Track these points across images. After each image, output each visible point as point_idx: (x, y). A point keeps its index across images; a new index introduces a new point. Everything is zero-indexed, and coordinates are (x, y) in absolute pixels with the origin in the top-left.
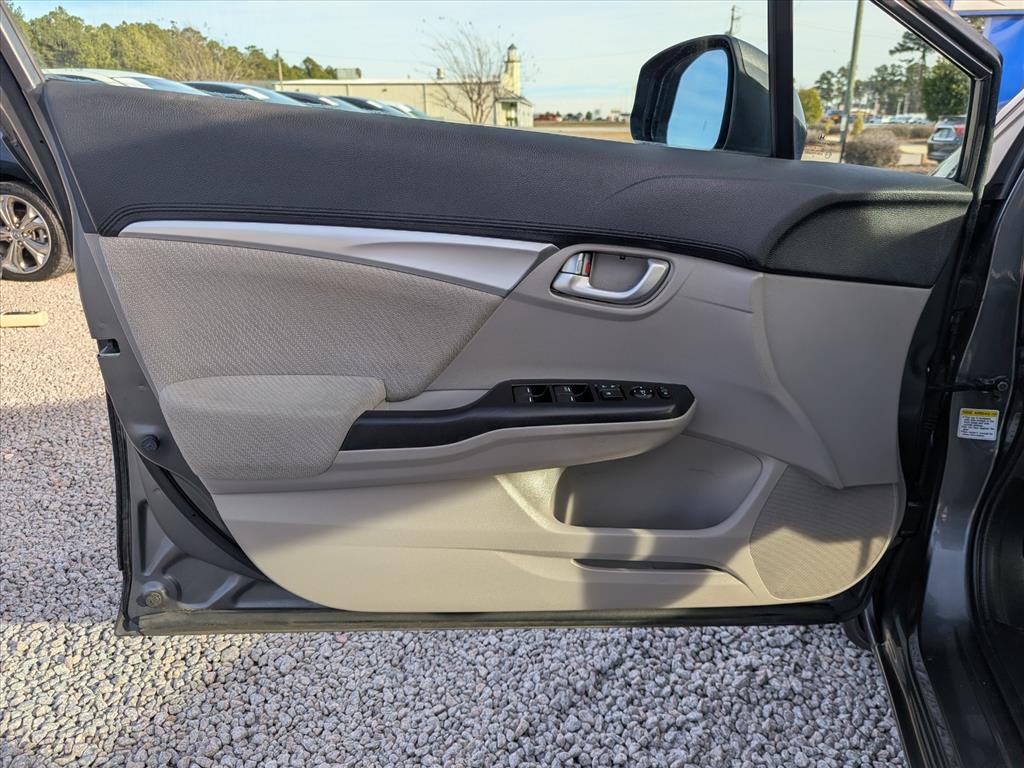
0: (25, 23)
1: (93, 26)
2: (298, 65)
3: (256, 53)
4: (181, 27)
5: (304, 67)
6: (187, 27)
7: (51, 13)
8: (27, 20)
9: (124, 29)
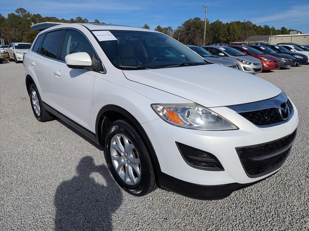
0: (209, 24)
1: (225, 24)
2: (279, 29)
3: (266, 27)
4: (246, 21)
5: (281, 30)
6: (248, 21)
7: (216, 21)
8: (210, 23)
9: (232, 24)
